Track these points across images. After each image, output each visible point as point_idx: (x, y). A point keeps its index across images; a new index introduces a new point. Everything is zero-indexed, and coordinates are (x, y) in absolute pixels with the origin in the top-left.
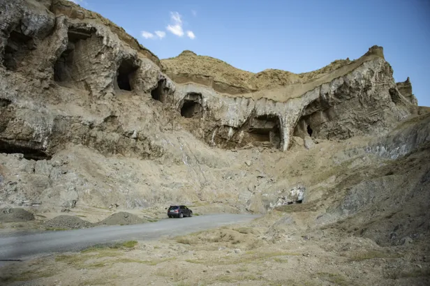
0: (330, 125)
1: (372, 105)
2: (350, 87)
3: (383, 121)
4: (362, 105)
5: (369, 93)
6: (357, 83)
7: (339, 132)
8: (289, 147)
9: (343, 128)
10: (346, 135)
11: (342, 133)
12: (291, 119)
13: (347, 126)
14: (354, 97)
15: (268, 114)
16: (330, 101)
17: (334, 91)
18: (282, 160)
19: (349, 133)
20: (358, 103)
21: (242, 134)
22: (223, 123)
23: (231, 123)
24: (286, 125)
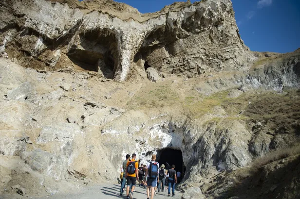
0: (175, 60)
1: (223, 41)
2: (203, 18)
3: (235, 59)
4: (212, 40)
5: (220, 28)
6: (211, 14)
7: (186, 68)
8: (128, 78)
9: (192, 64)
10: (195, 71)
11: (190, 69)
12: (135, 39)
13: (196, 62)
14: (204, 31)
15: (102, 28)
16: (177, 33)
17: (183, 21)
18: (119, 91)
19: (198, 70)
20: (208, 39)
21: (57, 53)
22: (27, 24)
23: (42, 29)
24: (127, 46)
